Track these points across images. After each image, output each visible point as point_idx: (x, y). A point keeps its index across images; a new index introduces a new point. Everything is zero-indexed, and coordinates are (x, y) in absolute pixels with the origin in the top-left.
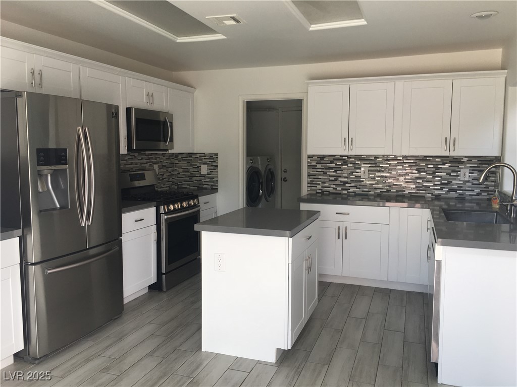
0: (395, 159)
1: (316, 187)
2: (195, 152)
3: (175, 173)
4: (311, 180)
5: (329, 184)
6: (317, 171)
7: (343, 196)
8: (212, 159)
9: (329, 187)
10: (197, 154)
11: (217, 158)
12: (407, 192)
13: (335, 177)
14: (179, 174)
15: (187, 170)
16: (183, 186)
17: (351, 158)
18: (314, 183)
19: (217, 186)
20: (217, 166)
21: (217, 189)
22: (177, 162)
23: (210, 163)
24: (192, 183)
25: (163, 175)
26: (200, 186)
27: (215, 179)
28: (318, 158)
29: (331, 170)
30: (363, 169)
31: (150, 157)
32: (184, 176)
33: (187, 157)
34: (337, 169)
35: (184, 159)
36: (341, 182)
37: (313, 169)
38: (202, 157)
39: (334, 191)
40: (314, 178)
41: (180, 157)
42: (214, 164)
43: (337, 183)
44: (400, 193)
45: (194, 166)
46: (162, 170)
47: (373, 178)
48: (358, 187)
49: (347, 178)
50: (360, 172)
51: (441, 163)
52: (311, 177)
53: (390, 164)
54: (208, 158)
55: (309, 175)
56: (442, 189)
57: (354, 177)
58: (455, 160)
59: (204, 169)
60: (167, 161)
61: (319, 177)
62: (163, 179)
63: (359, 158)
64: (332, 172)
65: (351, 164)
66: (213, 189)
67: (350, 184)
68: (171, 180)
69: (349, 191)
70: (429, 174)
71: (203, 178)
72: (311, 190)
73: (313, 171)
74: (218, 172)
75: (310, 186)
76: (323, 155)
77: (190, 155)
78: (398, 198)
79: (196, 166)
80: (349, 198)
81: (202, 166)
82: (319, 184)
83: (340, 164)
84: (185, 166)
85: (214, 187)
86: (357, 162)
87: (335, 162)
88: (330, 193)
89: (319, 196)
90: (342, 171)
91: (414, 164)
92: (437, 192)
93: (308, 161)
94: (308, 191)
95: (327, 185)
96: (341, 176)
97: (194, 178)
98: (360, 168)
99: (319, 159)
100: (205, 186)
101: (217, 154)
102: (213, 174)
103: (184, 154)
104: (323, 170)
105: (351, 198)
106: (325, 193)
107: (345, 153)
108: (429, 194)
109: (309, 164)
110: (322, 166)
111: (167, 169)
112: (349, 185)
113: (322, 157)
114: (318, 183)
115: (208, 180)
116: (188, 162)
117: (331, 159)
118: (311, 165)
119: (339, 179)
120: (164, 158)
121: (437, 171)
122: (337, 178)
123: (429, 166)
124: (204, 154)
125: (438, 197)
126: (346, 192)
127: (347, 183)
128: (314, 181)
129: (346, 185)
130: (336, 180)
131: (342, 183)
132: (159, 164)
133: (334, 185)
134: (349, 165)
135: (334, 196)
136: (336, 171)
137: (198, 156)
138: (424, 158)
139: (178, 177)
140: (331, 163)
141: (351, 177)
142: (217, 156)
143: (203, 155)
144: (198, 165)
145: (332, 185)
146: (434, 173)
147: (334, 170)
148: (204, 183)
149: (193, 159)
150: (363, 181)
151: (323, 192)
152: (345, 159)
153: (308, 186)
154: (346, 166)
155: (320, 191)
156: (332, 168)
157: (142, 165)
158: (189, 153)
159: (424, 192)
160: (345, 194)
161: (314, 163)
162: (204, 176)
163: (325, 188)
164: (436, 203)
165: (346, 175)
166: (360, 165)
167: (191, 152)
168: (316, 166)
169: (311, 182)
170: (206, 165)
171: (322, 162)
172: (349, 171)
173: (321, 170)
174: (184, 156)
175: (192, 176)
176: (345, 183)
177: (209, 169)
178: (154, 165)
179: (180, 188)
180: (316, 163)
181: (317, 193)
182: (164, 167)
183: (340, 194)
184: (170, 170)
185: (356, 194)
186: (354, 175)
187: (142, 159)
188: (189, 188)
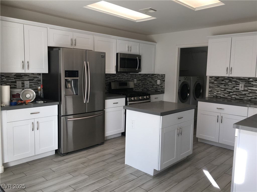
1: (214, 94)
2: (155, 74)
3: (146, 83)
4: (211, 90)
5: (221, 93)
6: (214, 85)
7: (229, 100)
8: (162, 77)
9: (221, 94)
10: (156, 74)
11: (165, 77)
13: (224, 89)
14: (148, 84)
15: (151, 82)
18: (212, 91)
20: (164, 81)
21: (164, 92)
22: (147, 78)
23: (161, 79)
24: (153, 88)
25: (139, 84)
26: (157, 90)
27: (163, 87)
28: (215, 78)
29: (222, 85)
30: (240, 85)
31: (132, 75)
32: (150, 85)
33: (151, 76)
34: (225, 84)
35: (150, 77)
36: (227, 92)
37: (212, 84)
38: (158, 76)
39: (223, 96)
40: (212, 89)
41: (148, 76)
42: (163, 80)
43: (225, 92)
45: (154, 80)
46: (139, 82)
47: (247, 91)
48: (237, 95)
49: (232, 90)
50: (239, 87)
52: (211, 88)
54: (160, 76)
55: (210, 87)
57: (235, 89)
59: (159, 82)
60: (142, 78)
61: (215, 88)
62: (139, 86)
63: (240, 79)
64: (222, 86)
65: (234, 82)
66: (162, 92)
67: (233, 93)
68: (144, 86)
69: (232, 97)
71: (158, 86)
72: (211, 95)
73: (212, 85)
74: (165, 83)
75: (210, 93)
76: (218, 77)
77: (153, 75)
80: (232, 101)
81: (158, 80)
82: (215, 92)
83: (228, 81)
84: (150, 80)
85: (163, 91)
86: (237, 81)
87: (224, 80)
88: (221, 98)
89: (215, 99)
90: (228, 85)
94: (209, 95)
95: (219, 93)
96: (228, 88)
97: (154, 86)
99: (216, 78)
101: (164, 75)
102: (163, 85)
103: (150, 74)
104: (218, 85)
105: (233, 101)
106: (218, 97)
107: (227, 75)
109: (210, 81)
110: (217, 82)
111: (142, 81)
112: (232, 94)
113: (217, 78)
114: (215, 91)
115: (160, 87)
116: (152, 78)
117: (223, 79)
118: (211, 81)
119: (227, 90)
120: (140, 76)
122: (225, 89)
124: (159, 74)
126: (230, 97)
127: (231, 92)
128: (212, 90)
129: (231, 93)
130: (225, 90)
131: (228, 92)
132: (137, 79)
133: (223, 93)
134: (233, 82)
135: (223, 99)
136: (225, 86)
137: (156, 75)
140: (223, 81)
141: (234, 89)
142: (164, 76)
143: (158, 75)
144: (156, 80)
145: (222, 93)
147: (224, 85)
148: (158, 89)
149: (154, 77)
150: (240, 92)
151: (217, 96)
152: (230, 79)
153: (209, 93)
154: (231, 83)
155: (216, 96)
156: (223, 84)
157: (128, 79)
158: (152, 74)
160: (229, 98)
161: (213, 81)
162: (158, 85)
163: (218, 95)
165: (231, 88)
166: (240, 83)
168: (214, 82)
169: (211, 91)
170: (160, 80)
171: (217, 80)
172: (233, 86)
173: (216, 85)
175: (153, 85)
176: (230, 92)
177: (161, 82)
178: (135, 79)
179: (148, 90)
180: (214, 81)
181: (214, 97)
182: (140, 80)
183: (227, 98)
184: (143, 82)
185: (236, 99)
186: (235, 88)
187: (128, 76)
188: (152, 91)
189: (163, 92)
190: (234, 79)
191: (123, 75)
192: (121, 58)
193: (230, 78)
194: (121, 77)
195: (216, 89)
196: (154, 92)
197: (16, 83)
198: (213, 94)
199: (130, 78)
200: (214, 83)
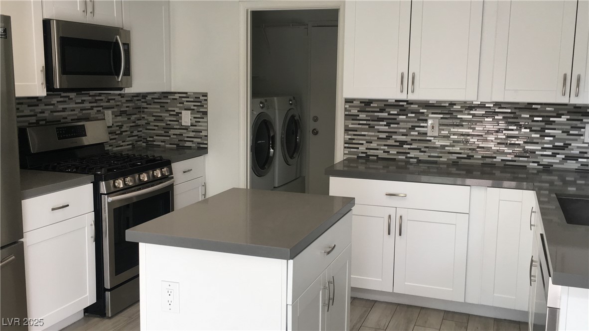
0: (482, 106)
1: (358, 148)
2: (173, 91)
3: (143, 122)
4: (350, 137)
5: (378, 145)
6: (359, 124)
7: (400, 163)
8: (199, 103)
9: (377, 149)
10: (175, 93)
11: (206, 100)
12: (499, 158)
13: (387, 134)
14: (148, 124)
15: (160, 118)
16: (155, 143)
17: (412, 104)
18: (354, 141)
19: (207, 144)
20: (205, 113)
21: (207, 148)
22: (145, 105)
23: (195, 108)
24: (168, 138)
25: (121, 127)
26: (181, 144)
27: (204, 133)
28: (361, 102)
29: (381, 123)
30: (430, 122)
31: (97, 98)
32: (156, 128)
33: (160, 99)
34: (390, 121)
35: (156, 101)
36: (396, 141)
37: (353, 120)
38: (183, 99)
39: (385, 156)
40: (354, 135)
41: (149, 98)
42: (201, 110)
43: (390, 142)
44: (488, 161)
45: (172, 113)
46: (119, 118)
47: (447, 137)
48: (422, 150)
49: (406, 135)
50: (426, 127)
51: (555, 114)
52: (350, 132)
53: (474, 115)
54: (192, 100)
55: (347, 130)
56: (554, 155)
57: (417, 133)
58: (576, 110)
59: (187, 118)
60: (128, 105)
61: (363, 133)
62: (122, 132)
63: (427, 105)
64: (382, 125)
65: (412, 113)
66: (199, 148)
67: (411, 144)
68: (135, 133)
69: (408, 155)
70: (536, 131)
71: (185, 131)
72: (350, 153)
73: (352, 124)
74: (207, 122)
75: (348, 148)
76: (369, 100)
77: (165, 95)
78: (485, 169)
79: (174, 113)
80: (408, 166)
81: (183, 112)
82: (362, 144)
83: (396, 112)
84: (156, 112)
85: (202, 146)
86: (421, 111)
87: (387, 110)
88: (379, 159)
89: (362, 163)
90: (398, 124)
91: (512, 115)
92: (546, 161)
93: (345, 108)
94: (345, 154)
95: (374, 145)
96: (396, 132)
97: (172, 132)
98: (426, 120)
99: (363, 105)
100: (188, 144)
101: (205, 95)
102: (201, 126)
103: (155, 93)
104: (368, 122)
105: (411, 167)
106: (371, 157)
107: (403, 97)
108: (534, 162)
109: (347, 113)
110: (367, 116)
111: (129, 117)
112: (409, 146)
113: (367, 103)
114: (361, 142)
115: (192, 134)
116: (162, 106)
117: (382, 105)
118: (350, 113)
119: (393, 137)
120: (124, 100)
121: (547, 126)
122: (390, 134)
123: (536, 119)
124: (186, 93)
125: (547, 168)
126: (404, 157)
127: (405, 143)
128: (354, 139)
129: (405, 146)
130: (388, 138)
131: (398, 144)
132: (113, 110)
133: (385, 145)
134: (409, 115)
135: (386, 163)
136: (388, 125)
137: (177, 96)
138: (528, 107)
139: (147, 129)
140: (382, 111)
141: (412, 133)
142: (205, 98)
143: (184, 95)
144: (177, 110)
145: (381, 145)
146: (543, 130)
147: (385, 123)
148: (186, 139)
149: (169, 101)
150: (430, 141)
151: (368, 156)
152: (403, 106)
153: (345, 147)
154: (405, 117)
155: (364, 155)
156: (382, 119)
157: (84, 112)
158: (163, 93)
159: (525, 159)
160: (401, 161)
161: (354, 111)
162: (186, 128)
163: (371, 151)
164: (545, 177)
165: (405, 131)
166: (427, 116)
167: (165, 90)
168: (358, 116)
169: (350, 141)
170: (190, 112)
171: (367, 109)
172: (410, 125)
173: (365, 122)
174: (156, 96)
175: (168, 128)
176: (402, 143)
177: (194, 118)
178: (106, 112)
179: (150, 145)
180: (358, 111)
181: (359, 157)
182: (122, 113)
183: (394, 160)
184: (133, 117)
185: (419, 161)
186: (416, 131)
187: (83, 102)
188: (165, 147)
189: (202, 150)
190: (412, 106)
191: (67, 99)
192: (62, 39)
193: (401, 103)
194: (61, 107)
195: (364, 135)
196: (171, 149)
198: (356, 150)
199: (92, 108)
200: (358, 118)
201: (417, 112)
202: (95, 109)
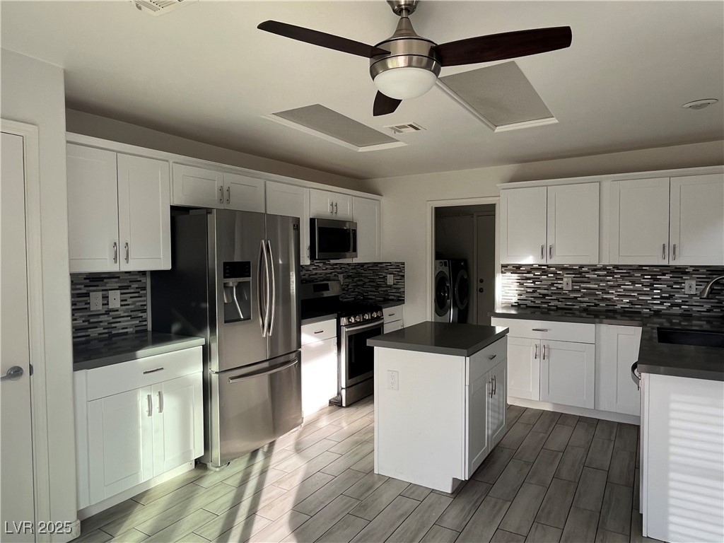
0: (604, 268)
2: (381, 261)
3: (361, 283)
4: (506, 291)
5: (527, 297)
7: (544, 310)
8: (399, 269)
9: (526, 300)
10: (383, 263)
11: (404, 267)
12: (619, 306)
13: (533, 289)
14: (365, 284)
15: (373, 280)
16: (369, 297)
17: (550, 267)
19: (404, 297)
20: (403, 276)
21: (404, 300)
22: (363, 271)
23: (396, 273)
24: (378, 293)
25: (348, 286)
26: (387, 297)
27: (402, 290)
28: (513, 267)
29: (528, 281)
30: (565, 280)
31: (335, 267)
32: (370, 286)
33: (373, 267)
34: (536, 280)
35: (370, 268)
36: (540, 294)
37: (508, 279)
38: (388, 267)
39: (532, 304)
40: (509, 290)
41: (366, 266)
42: (400, 274)
43: (535, 295)
44: (611, 308)
45: (380, 276)
46: (347, 280)
47: (578, 291)
48: (560, 300)
49: (548, 290)
50: (562, 284)
51: (660, 274)
52: (506, 288)
53: (598, 275)
54: (394, 267)
55: (504, 286)
56: (662, 304)
58: (677, 270)
59: (390, 280)
60: (352, 271)
62: (348, 289)
63: (563, 268)
64: (529, 283)
65: (551, 274)
67: (551, 296)
68: (356, 290)
69: (550, 304)
70: (646, 286)
71: (389, 288)
72: (506, 303)
74: (404, 282)
76: (519, 265)
77: (376, 264)
78: (609, 314)
79: (382, 276)
80: (550, 312)
81: (388, 276)
82: (515, 296)
83: (539, 274)
84: (371, 276)
85: (400, 298)
86: (558, 272)
87: (532, 272)
88: (528, 307)
90: (541, 282)
91: (627, 275)
92: (656, 307)
93: (502, 271)
94: (502, 303)
95: (524, 297)
96: (540, 288)
97: (380, 289)
98: (562, 279)
99: (515, 268)
100: (391, 297)
101: (403, 264)
102: (400, 285)
103: (370, 263)
104: (519, 281)
105: (552, 312)
106: (522, 306)
107: (544, 262)
108: (646, 309)
109: (503, 275)
110: (518, 276)
111: (353, 279)
112: (550, 298)
113: (518, 267)
115: (394, 291)
116: (374, 272)
117: (529, 268)
118: (505, 275)
119: (538, 291)
120: (350, 268)
121: (655, 282)
122: (536, 289)
123: (646, 277)
124: (390, 263)
125: (657, 313)
126: (547, 306)
127: (547, 295)
128: (509, 293)
129: (547, 298)
130: (534, 292)
131: (541, 296)
132: (344, 274)
133: (532, 297)
134: (549, 275)
135: (533, 309)
136: (534, 282)
137: (384, 265)
138: (640, 268)
139: (364, 288)
140: (529, 273)
141: (552, 288)
144: (384, 274)
145: (529, 297)
146: (652, 285)
147: (531, 281)
148: (390, 294)
149: (379, 268)
150: (566, 293)
151: (520, 305)
152: (544, 269)
153: (502, 299)
154: (546, 277)
155: (517, 304)
156: (529, 279)
157: (327, 275)
159: (640, 306)
160: (545, 308)
161: (509, 273)
162: (390, 286)
163: (522, 301)
164: (656, 320)
165: (546, 286)
166: (563, 275)
167: (376, 261)
169: (506, 294)
170: (393, 275)
171: (518, 272)
172: (550, 283)
174: (370, 265)
175: (378, 286)
176: (544, 295)
177: (396, 279)
178: (339, 275)
179: (366, 299)
180: (512, 273)
181: (513, 306)
182: (349, 277)
183: (539, 307)
184: (355, 279)
185: (558, 308)
186: (555, 287)
187: (326, 269)
188: (375, 299)
189: (400, 300)
190: (551, 269)
192: (319, 228)
193: (543, 267)
194: (314, 272)
196: (381, 301)
197: (89, 296)
198: (510, 301)
199: (331, 273)
200: (512, 278)
201: (555, 273)
202: (333, 274)
